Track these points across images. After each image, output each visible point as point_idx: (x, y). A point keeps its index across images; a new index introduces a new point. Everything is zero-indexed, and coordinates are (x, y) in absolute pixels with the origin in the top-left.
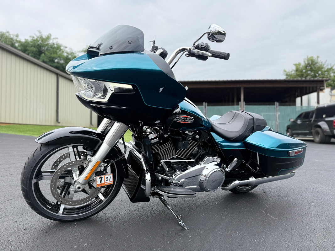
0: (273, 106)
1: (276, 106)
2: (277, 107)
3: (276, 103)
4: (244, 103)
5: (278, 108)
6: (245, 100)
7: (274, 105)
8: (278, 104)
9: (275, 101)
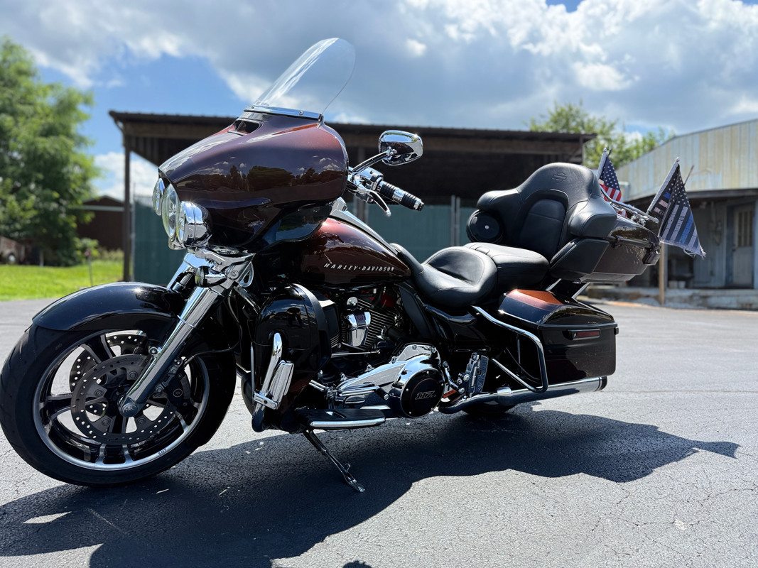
0: (445, 208)
1: (452, 208)
2: (456, 210)
3: (453, 198)
5: (458, 214)
7: (449, 203)
8: (458, 201)
9: (451, 195)
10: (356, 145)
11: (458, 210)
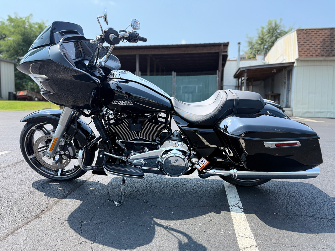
0: (170, 76)
1: (173, 77)
2: (174, 77)
3: (173, 72)
4: (140, 73)
5: (175, 79)
6: (140, 70)
7: (171, 75)
8: (175, 73)
9: (172, 71)
10: (135, 53)
11: (175, 77)
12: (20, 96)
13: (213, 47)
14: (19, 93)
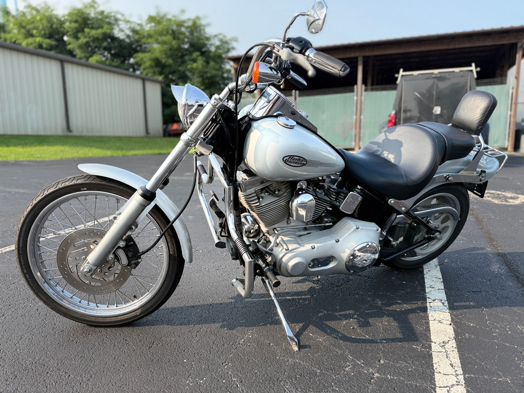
10: (356, 54)
12: (174, 130)
13: (504, 35)
14: (172, 126)
